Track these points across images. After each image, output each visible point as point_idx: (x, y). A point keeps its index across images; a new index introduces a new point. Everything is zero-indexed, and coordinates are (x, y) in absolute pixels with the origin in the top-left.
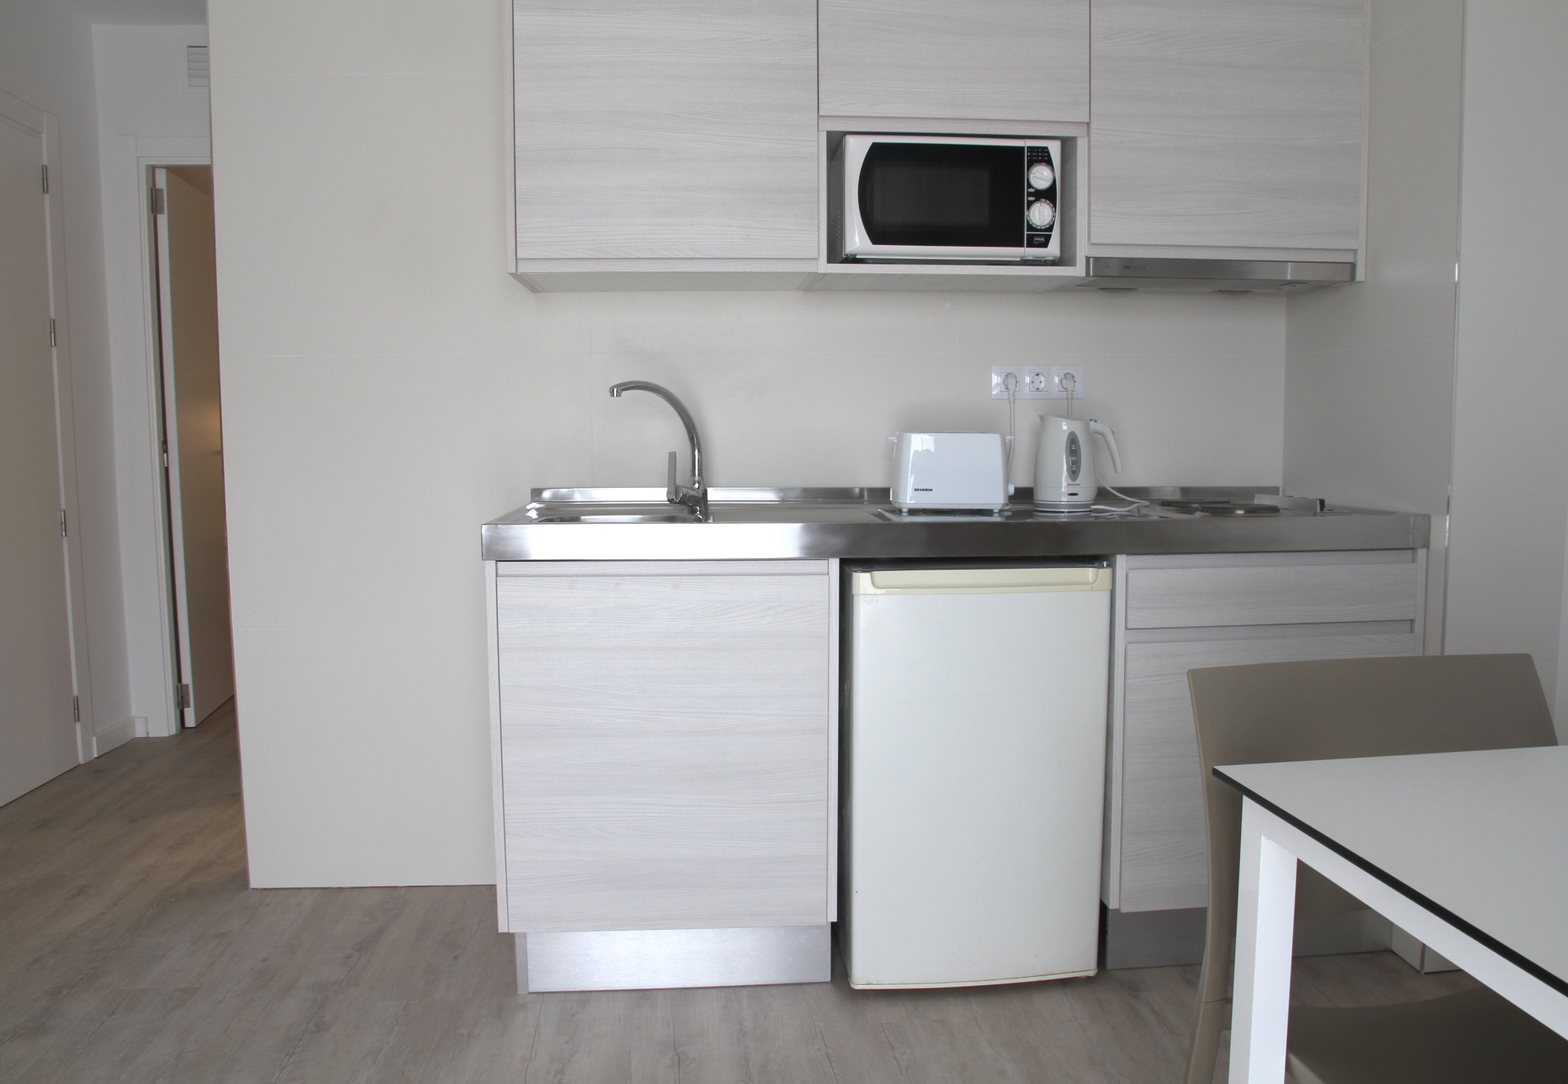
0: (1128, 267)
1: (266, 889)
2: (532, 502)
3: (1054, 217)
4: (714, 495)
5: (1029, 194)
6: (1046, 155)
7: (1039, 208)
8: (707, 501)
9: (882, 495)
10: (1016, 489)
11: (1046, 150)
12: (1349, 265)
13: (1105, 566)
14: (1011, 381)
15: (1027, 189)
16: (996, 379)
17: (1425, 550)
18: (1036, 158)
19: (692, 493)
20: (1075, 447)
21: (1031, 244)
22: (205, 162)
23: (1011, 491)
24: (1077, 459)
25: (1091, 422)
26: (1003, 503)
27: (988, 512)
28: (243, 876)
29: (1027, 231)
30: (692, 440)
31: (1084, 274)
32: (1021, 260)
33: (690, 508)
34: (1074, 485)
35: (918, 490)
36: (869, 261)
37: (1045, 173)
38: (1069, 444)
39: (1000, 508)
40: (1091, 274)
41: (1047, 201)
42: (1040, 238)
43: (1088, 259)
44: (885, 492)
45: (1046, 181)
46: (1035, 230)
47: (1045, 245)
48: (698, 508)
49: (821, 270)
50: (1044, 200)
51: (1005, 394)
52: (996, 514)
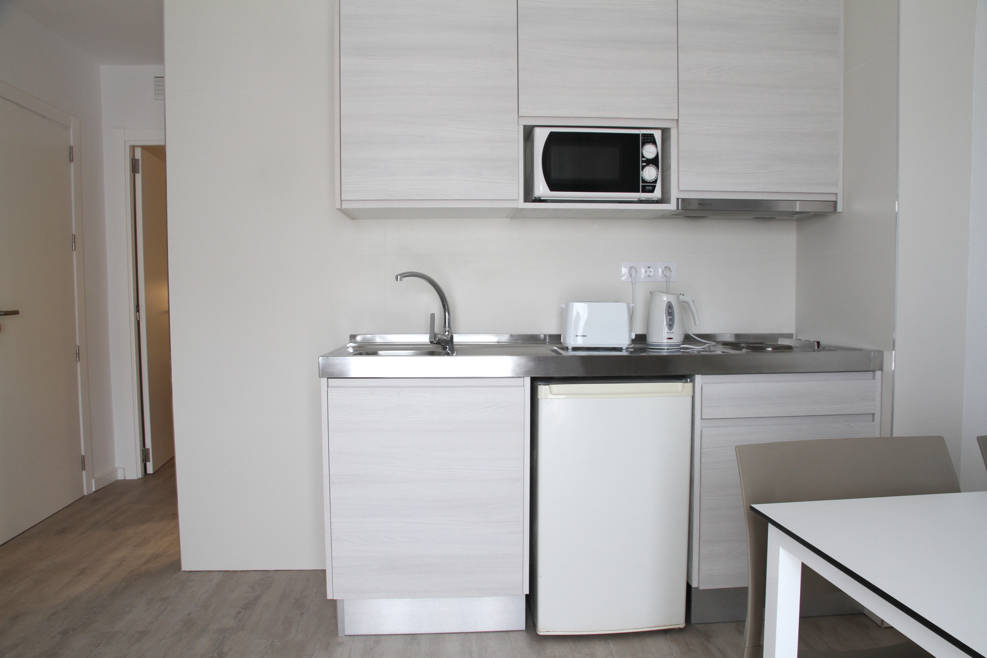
0: (702, 204)
1: (190, 572)
2: (350, 343)
3: (658, 175)
4: (457, 339)
5: (643, 162)
6: (653, 138)
7: (649, 170)
8: (453, 342)
9: (556, 339)
10: (636, 335)
11: (652, 136)
12: (833, 202)
13: (688, 382)
14: (633, 271)
15: (642, 158)
16: (624, 270)
17: (880, 372)
18: (647, 140)
19: (444, 338)
20: (671, 310)
21: (644, 191)
22: (162, 143)
23: (633, 337)
24: (672, 317)
25: (680, 296)
26: (628, 343)
27: (620, 349)
28: (177, 564)
29: (642, 183)
30: (444, 307)
31: (675, 209)
32: (638, 200)
33: (443, 347)
34: (671, 333)
35: (578, 336)
36: (549, 201)
37: (652, 149)
38: (668, 308)
39: (626, 347)
40: (680, 208)
41: (653, 166)
42: (650, 187)
43: (678, 199)
44: (559, 337)
45: (653, 154)
46: (647, 182)
47: (652, 191)
48: (448, 346)
49: (520, 207)
50: (652, 165)
51: (630, 279)
52: (624, 351)
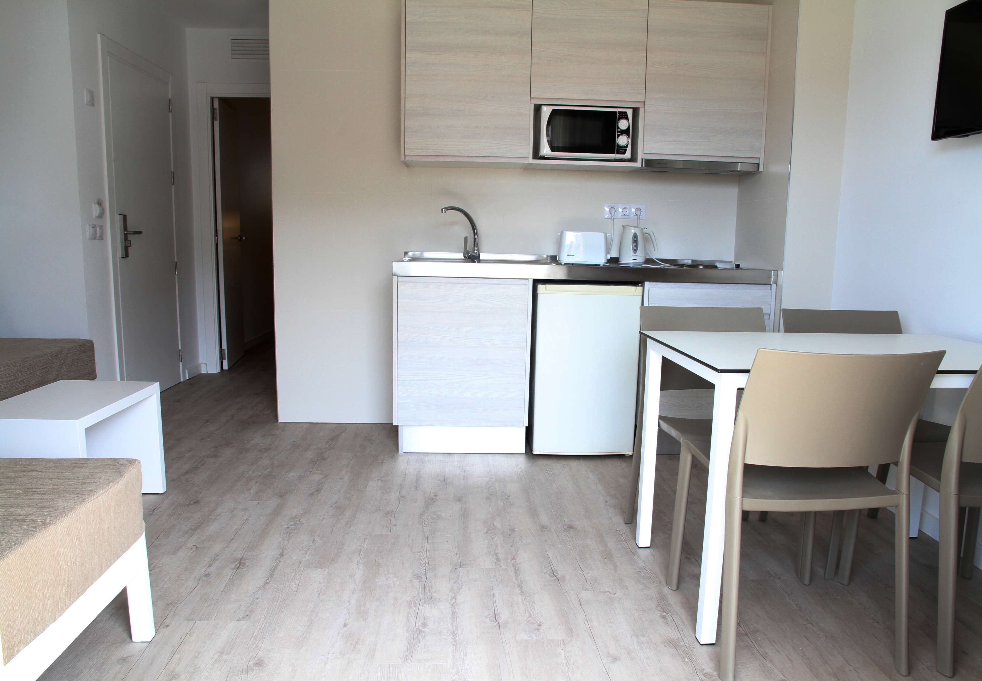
0: (659, 163)
1: (285, 423)
2: (404, 258)
3: (629, 142)
4: (483, 256)
5: (618, 132)
6: (626, 115)
7: (622, 139)
8: (480, 259)
10: (611, 258)
11: (626, 113)
12: (757, 164)
13: (640, 286)
14: (613, 211)
15: (618, 129)
16: (607, 209)
17: (776, 285)
18: (621, 116)
19: (474, 254)
20: (636, 239)
21: (618, 153)
23: (609, 258)
24: (637, 244)
25: (644, 229)
26: (604, 262)
27: (598, 265)
28: (275, 417)
29: (617, 147)
30: (474, 232)
31: (641, 166)
32: (614, 159)
33: (473, 261)
34: (635, 255)
35: (568, 255)
36: (551, 159)
37: (625, 123)
38: (633, 238)
39: (603, 264)
40: (644, 166)
41: (626, 135)
42: (622, 150)
43: (642, 159)
44: (556, 256)
45: (625, 126)
46: (620, 147)
47: (624, 153)
48: (476, 261)
49: (530, 162)
50: (624, 134)
51: (610, 217)
52: (601, 266)
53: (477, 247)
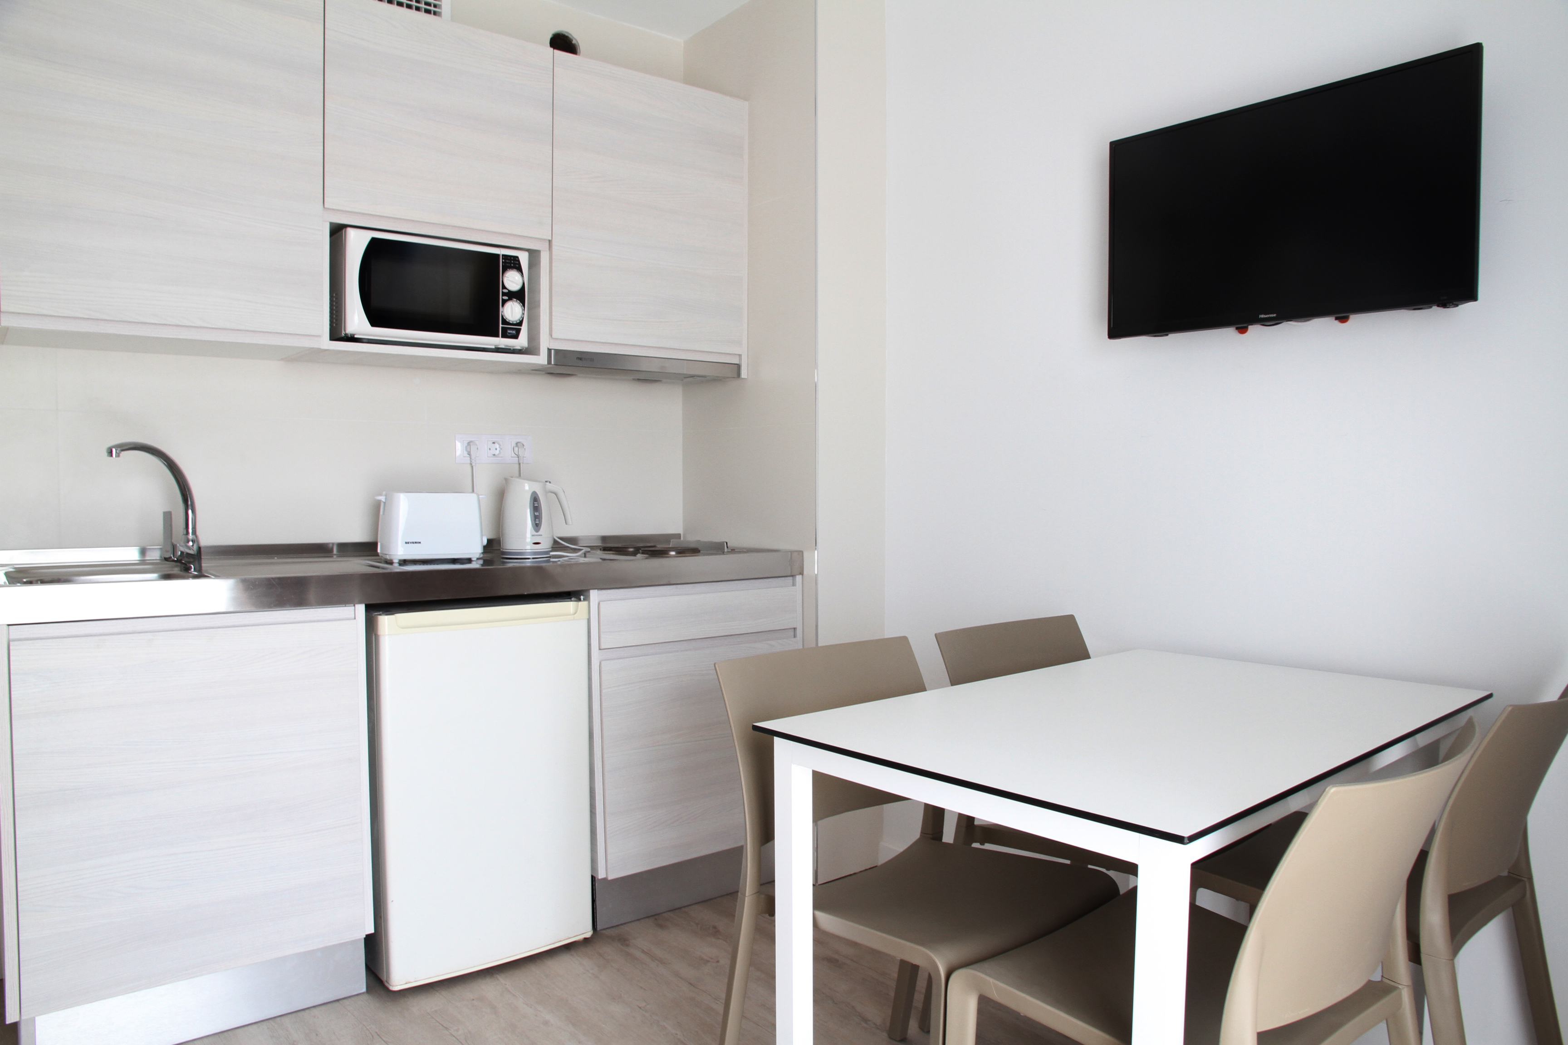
0: (581, 359)
3: (523, 314)
5: (504, 294)
6: (517, 262)
7: (511, 306)
9: (368, 548)
10: (489, 540)
11: (517, 259)
12: (736, 365)
13: (582, 599)
14: (472, 448)
15: (502, 289)
16: (460, 447)
17: (801, 576)
18: (509, 265)
19: (187, 553)
20: (537, 504)
21: (505, 335)
23: (485, 542)
24: (539, 514)
25: (547, 484)
26: (478, 553)
27: (469, 561)
29: (502, 324)
30: (186, 501)
31: (546, 363)
32: (495, 348)
33: (183, 566)
34: (537, 535)
35: (408, 543)
37: (517, 278)
38: (532, 501)
39: (477, 557)
40: (553, 363)
41: (518, 301)
42: (512, 331)
43: (549, 350)
44: (372, 545)
45: (517, 284)
46: (508, 323)
47: (516, 336)
48: (192, 566)
50: (515, 300)
51: (467, 460)
52: (474, 563)
53: (194, 532)
